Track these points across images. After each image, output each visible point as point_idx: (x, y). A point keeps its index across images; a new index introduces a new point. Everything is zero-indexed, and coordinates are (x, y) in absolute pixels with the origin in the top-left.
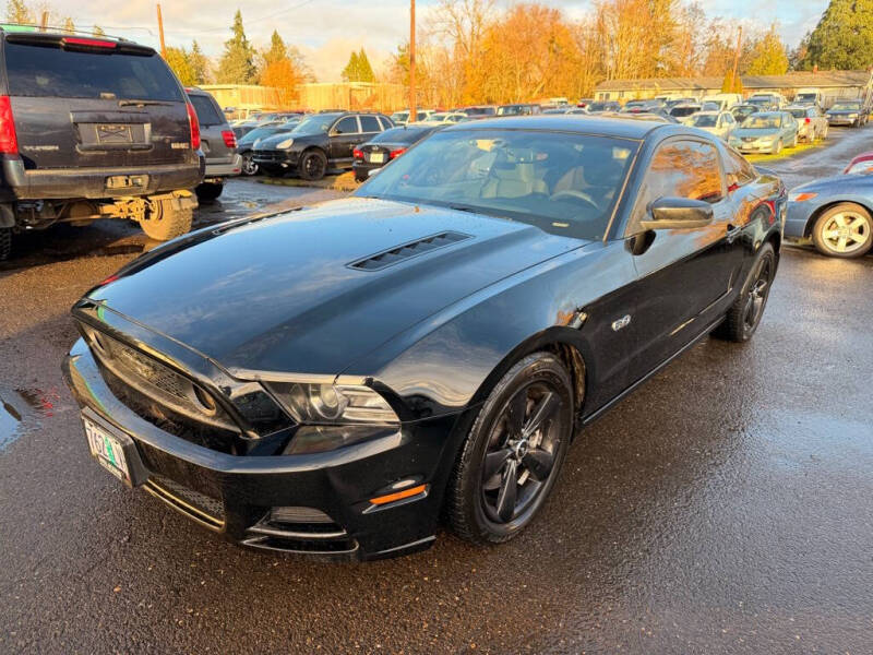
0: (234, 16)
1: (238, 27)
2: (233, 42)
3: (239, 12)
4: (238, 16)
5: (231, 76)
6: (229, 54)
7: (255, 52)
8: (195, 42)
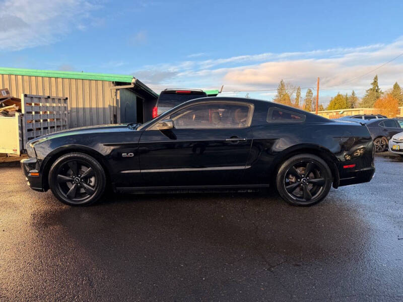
0: (374, 78)
1: (375, 83)
2: (371, 89)
3: (376, 76)
4: (376, 78)
5: (367, 105)
6: (368, 95)
7: (383, 93)
8: (353, 91)
